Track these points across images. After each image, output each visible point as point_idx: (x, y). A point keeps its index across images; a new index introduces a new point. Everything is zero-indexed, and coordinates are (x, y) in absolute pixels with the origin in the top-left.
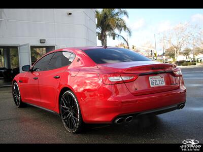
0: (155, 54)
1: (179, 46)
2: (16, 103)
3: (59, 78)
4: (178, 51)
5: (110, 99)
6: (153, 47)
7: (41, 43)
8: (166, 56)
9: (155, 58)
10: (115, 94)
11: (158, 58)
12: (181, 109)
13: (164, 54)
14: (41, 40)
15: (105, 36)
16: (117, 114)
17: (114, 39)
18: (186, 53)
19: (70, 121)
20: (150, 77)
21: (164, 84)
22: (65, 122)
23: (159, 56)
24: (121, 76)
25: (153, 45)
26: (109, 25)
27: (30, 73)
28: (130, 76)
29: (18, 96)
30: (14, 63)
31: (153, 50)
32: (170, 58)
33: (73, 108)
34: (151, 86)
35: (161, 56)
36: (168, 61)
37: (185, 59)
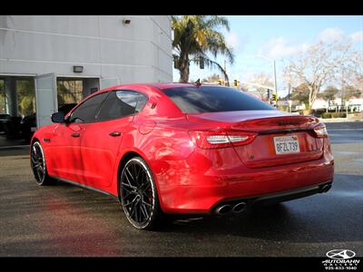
0: (274, 97)
1: (318, 84)
2: (37, 177)
3: (119, 135)
4: (316, 92)
5: (208, 173)
6: (271, 84)
7: (75, 72)
8: (293, 100)
9: (275, 102)
10: (217, 165)
11: (280, 103)
12: (324, 193)
13: (289, 95)
14: (75, 67)
15: (187, 62)
16: (219, 199)
17: (202, 67)
18: (330, 95)
19: (138, 209)
20: (275, 138)
21: (298, 151)
22: (128, 210)
23: (280, 99)
24: (227, 135)
25: (272, 80)
26: (195, 43)
27: (64, 126)
28: (242, 136)
29: (42, 165)
30: (23, 107)
31: (270, 88)
32: (300, 104)
33: (144, 187)
34: (277, 153)
35: (285, 99)
36: (297, 109)
37: (327, 107)
